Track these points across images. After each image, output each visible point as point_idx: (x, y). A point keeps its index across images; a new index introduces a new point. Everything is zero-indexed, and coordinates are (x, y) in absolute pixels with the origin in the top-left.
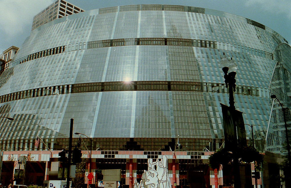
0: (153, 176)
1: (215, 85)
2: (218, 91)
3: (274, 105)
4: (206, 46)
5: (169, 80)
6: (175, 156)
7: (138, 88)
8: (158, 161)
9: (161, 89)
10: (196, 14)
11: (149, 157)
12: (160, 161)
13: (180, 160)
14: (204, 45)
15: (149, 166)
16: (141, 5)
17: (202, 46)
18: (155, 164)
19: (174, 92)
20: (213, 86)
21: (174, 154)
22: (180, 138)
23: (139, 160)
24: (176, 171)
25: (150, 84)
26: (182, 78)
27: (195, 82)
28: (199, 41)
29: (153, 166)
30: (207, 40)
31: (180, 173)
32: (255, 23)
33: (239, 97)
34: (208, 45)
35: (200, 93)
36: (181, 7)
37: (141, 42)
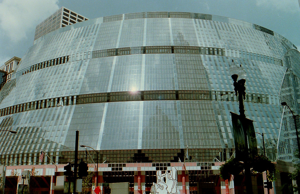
0: (162, 189)
1: (224, 93)
2: (228, 100)
3: (284, 112)
4: (214, 54)
5: (177, 89)
6: (184, 167)
7: (145, 98)
8: (167, 172)
9: (168, 98)
10: (203, 21)
11: (157, 169)
12: (170, 173)
13: (189, 171)
14: (211, 52)
15: (158, 178)
16: (146, 13)
17: (209, 54)
18: (164, 176)
19: (182, 101)
20: (222, 95)
21: (184, 165)
22: (189, 149)
23: (147, 172)
24: (186, 183)
25: (157, 94)
26: (190, 87)
27: (204, 91)
28: (207, 49)
29: (162, 178)
31: (190, 185)
32: (263, 29)
33: (249, 105)
34: (216, 52)
35: (209, 102)
36: (188, 14)
37: (147, 51)
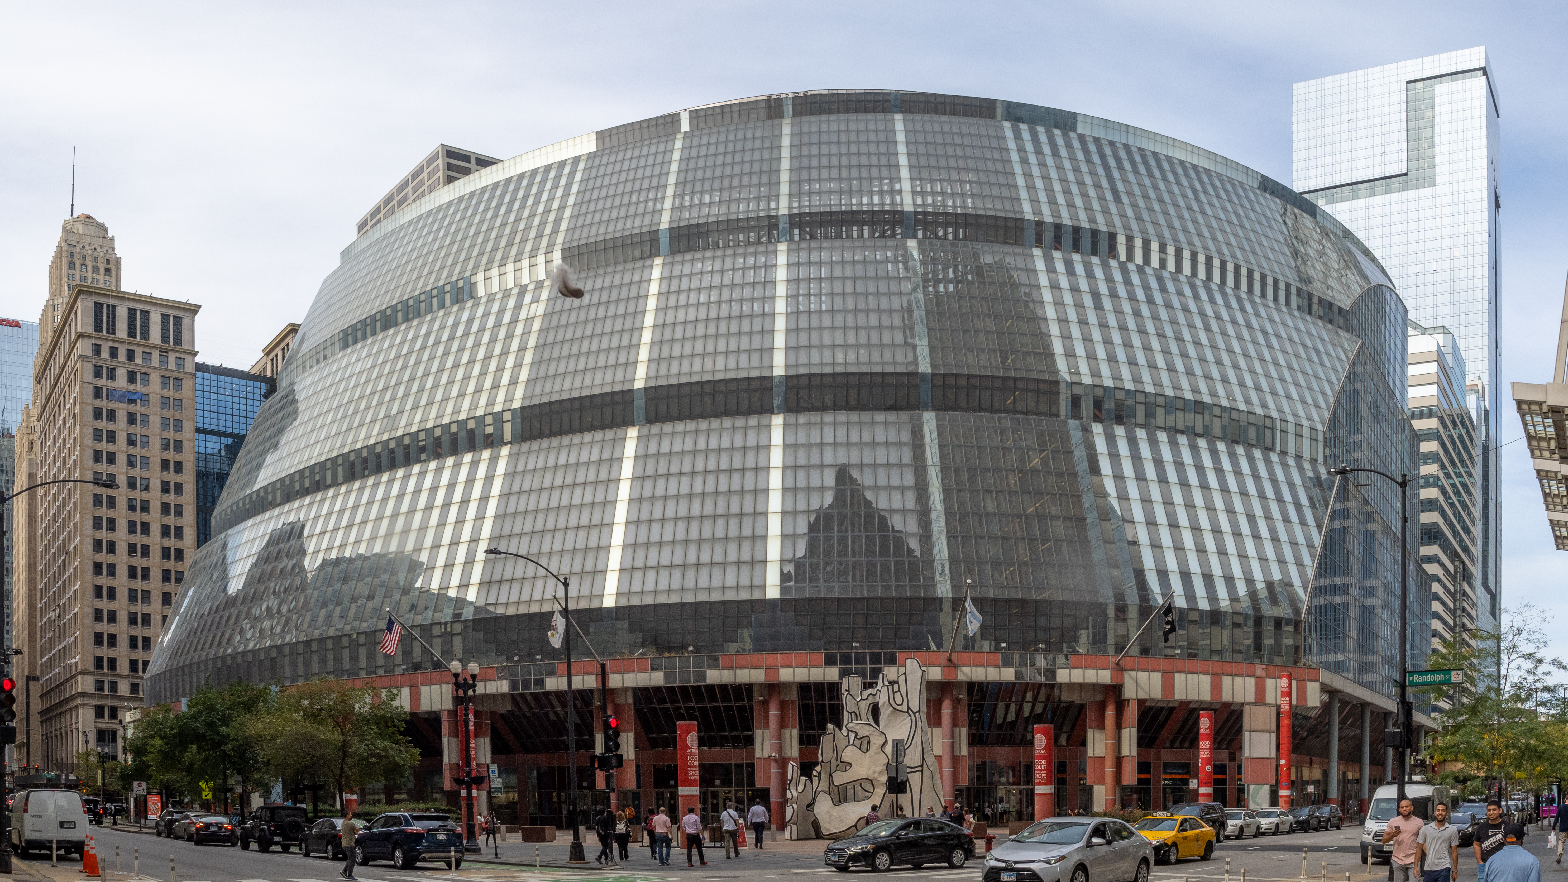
0: (864, 747)
5: (924, 367)
6: (951, 668)
7: (791, 404)
8: (887, 682)
9: (889, 402)
11: (845, 673)
12: (896, 687)
13: (971, 685)
15: (848, 703)
18: (871, 699)
19: (946, 417)
21: (951, 661)
27: (1037, 381)
29: (864, 706)
35: (1056, 423)
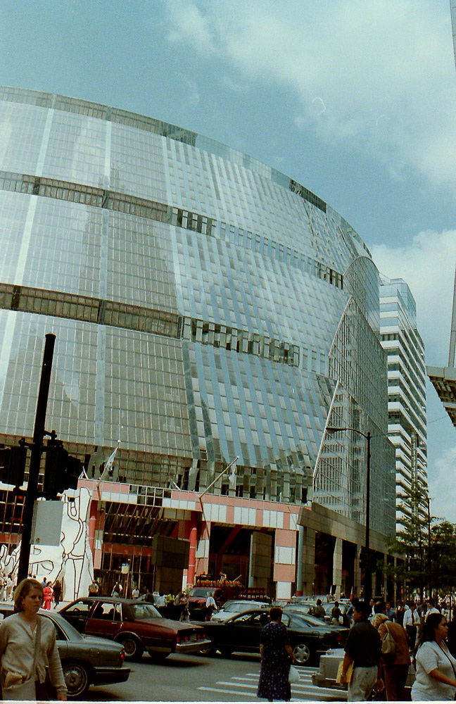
1: (212, 327)
2: (216, 344)
4: (199, 230)
6: (99, 491)
7: (21, 305)
8: (67, 501)
12: (73, 503)
14: (195, 224)
16: (55, 96)
17: (190, 227)
19: (112, 330)
20: (205, 331)
21: (98, 487)
27: (165, 313)
30: (204, 214)
36: (153, 122)
37: (42, 190)
